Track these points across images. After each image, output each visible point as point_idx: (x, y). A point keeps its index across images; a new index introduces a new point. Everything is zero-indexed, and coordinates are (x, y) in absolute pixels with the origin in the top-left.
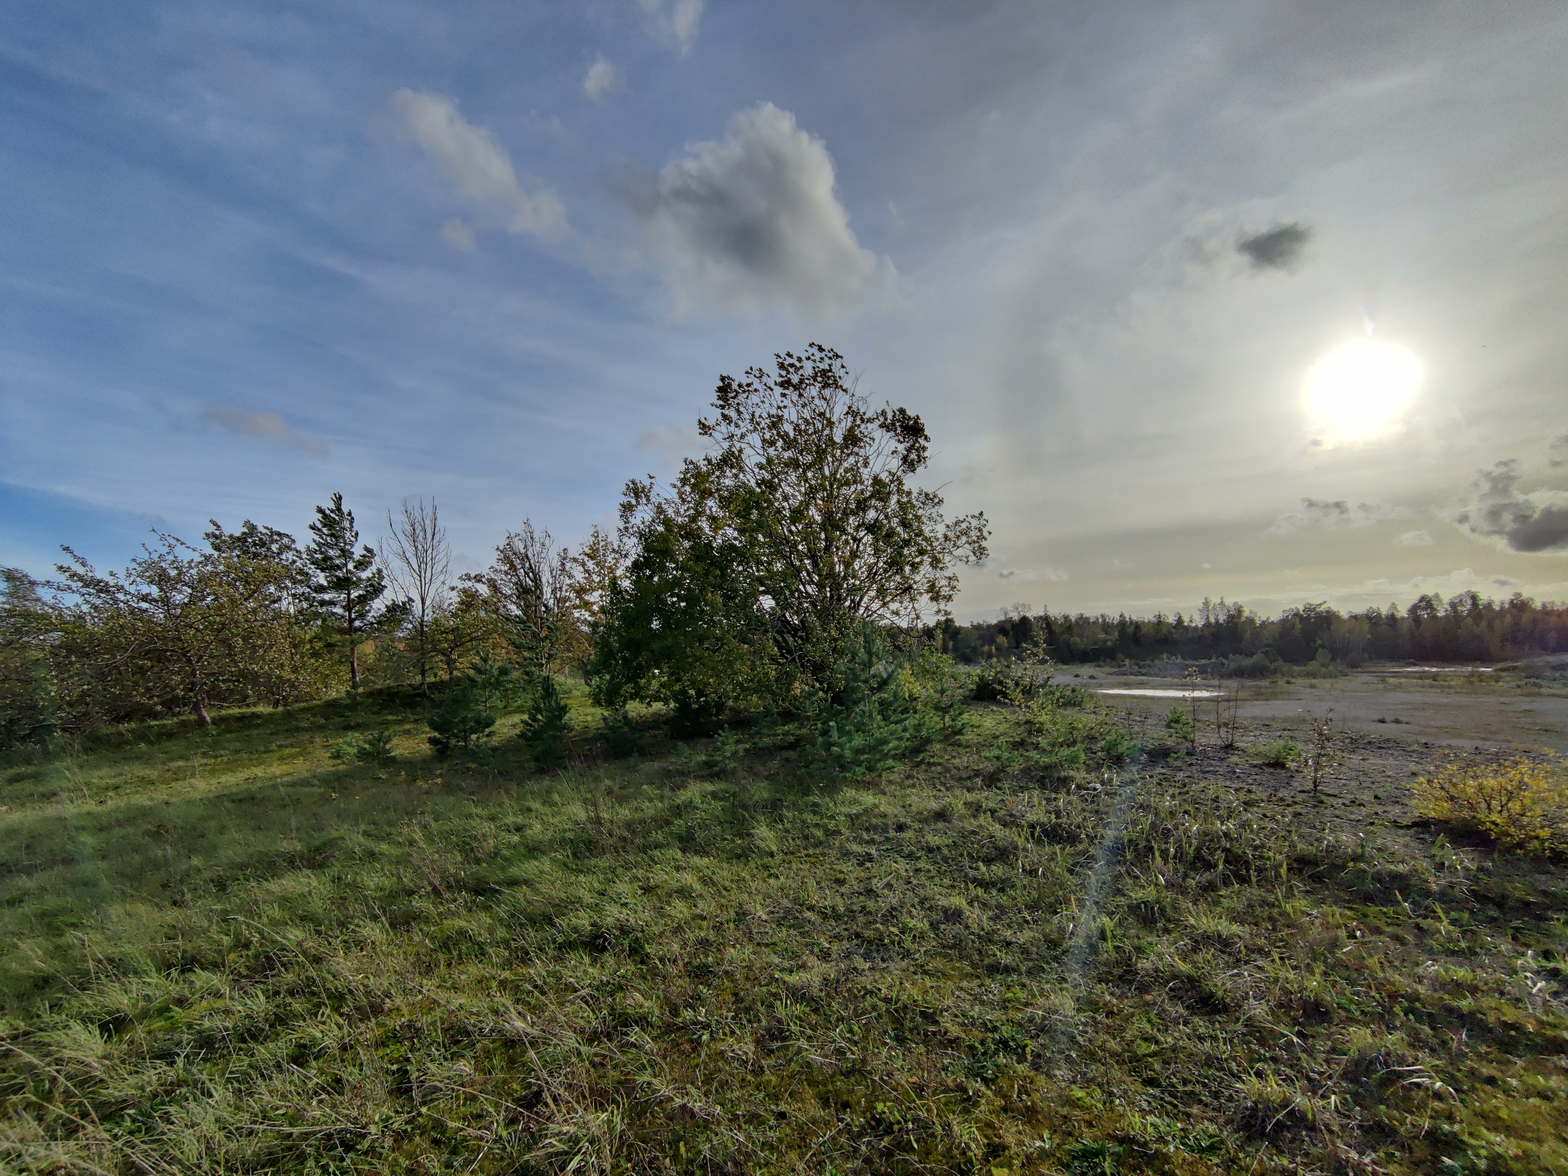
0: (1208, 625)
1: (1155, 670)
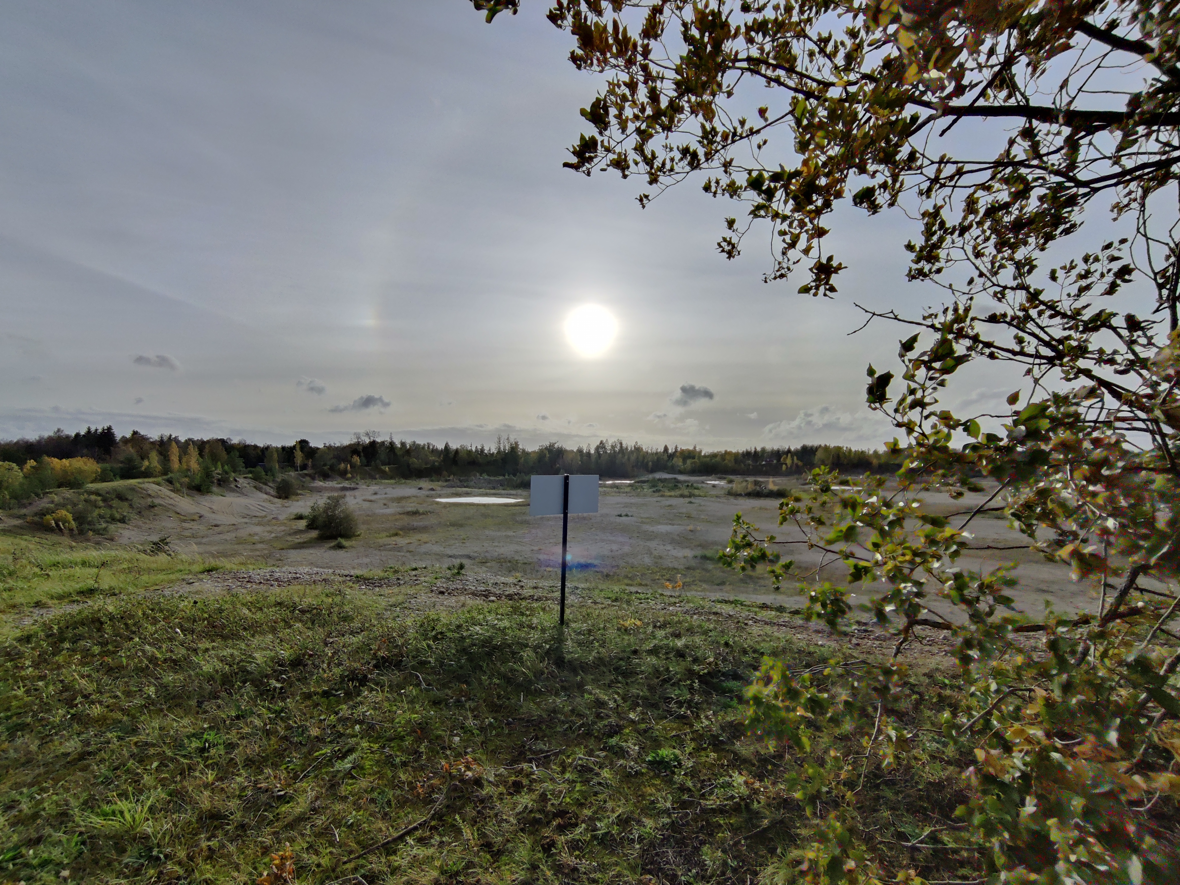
0: (499, 452)
1: (472, 483)
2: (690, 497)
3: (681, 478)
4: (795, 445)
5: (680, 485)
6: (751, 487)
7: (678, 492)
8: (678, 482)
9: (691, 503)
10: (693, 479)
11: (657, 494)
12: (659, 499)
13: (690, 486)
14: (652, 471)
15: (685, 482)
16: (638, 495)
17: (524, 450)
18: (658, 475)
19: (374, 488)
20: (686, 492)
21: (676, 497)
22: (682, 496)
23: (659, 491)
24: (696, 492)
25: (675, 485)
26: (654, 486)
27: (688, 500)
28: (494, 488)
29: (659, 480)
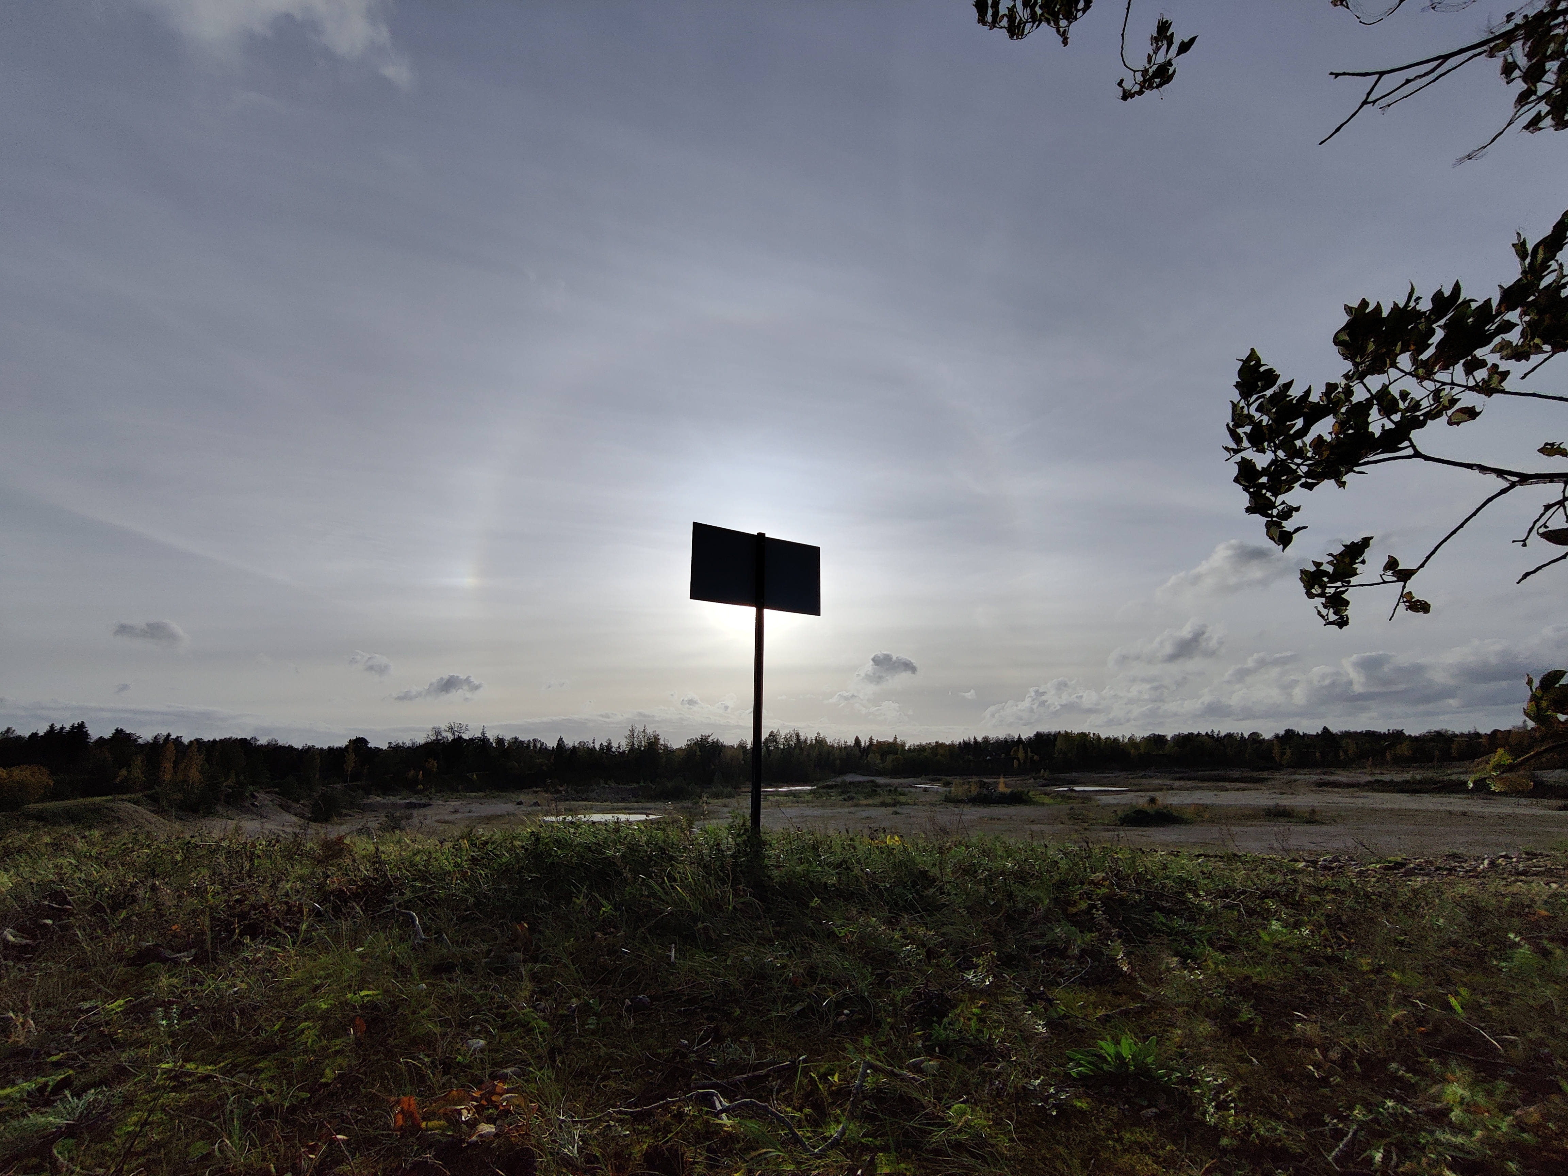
0: (632, 750)
1: (593, 795)
2: (894, 805)
3: (881, 780)
4: (1027, 733)
5: (879, 790)
6: (975, 790)
7: (877, 800)
8: (878, 786)
9: (896, 813)
10: (896, 781)
11: (847, 803)
12: (852, 809)
13: (893, 791)
14: (842, 772)
15: (887, 785)
16: (823, 806)
17: (666, 747)
18: (850, 778)
19: (454, 804)
20: (889, 800)
21: (875, 806)
22: (884, 805)
23: (851, 798)
24: (902, 799)
25: (874, 790)
26: (843, 792)
27: (891, 809)
28: (623, 800)
29: (851, 783)
